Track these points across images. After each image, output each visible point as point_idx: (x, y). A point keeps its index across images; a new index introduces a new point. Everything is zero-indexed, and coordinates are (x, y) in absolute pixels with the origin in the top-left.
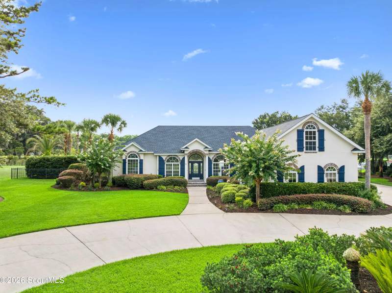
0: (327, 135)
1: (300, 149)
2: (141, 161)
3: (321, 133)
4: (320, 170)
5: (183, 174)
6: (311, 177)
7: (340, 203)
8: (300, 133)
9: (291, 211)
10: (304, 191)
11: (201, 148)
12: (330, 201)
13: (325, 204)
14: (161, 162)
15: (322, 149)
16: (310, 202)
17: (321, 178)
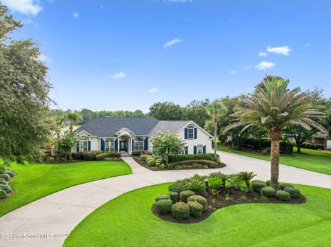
1: (186, 138)
4: (195, 148)
5: (116, 149)
8: (186, 130)
17: (195, 152)
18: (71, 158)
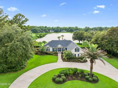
5: (57, 51)
7: (79, 61)
9: (72, 62)
14: (53, 48)
16: (75, 60)
18: (44, 53)
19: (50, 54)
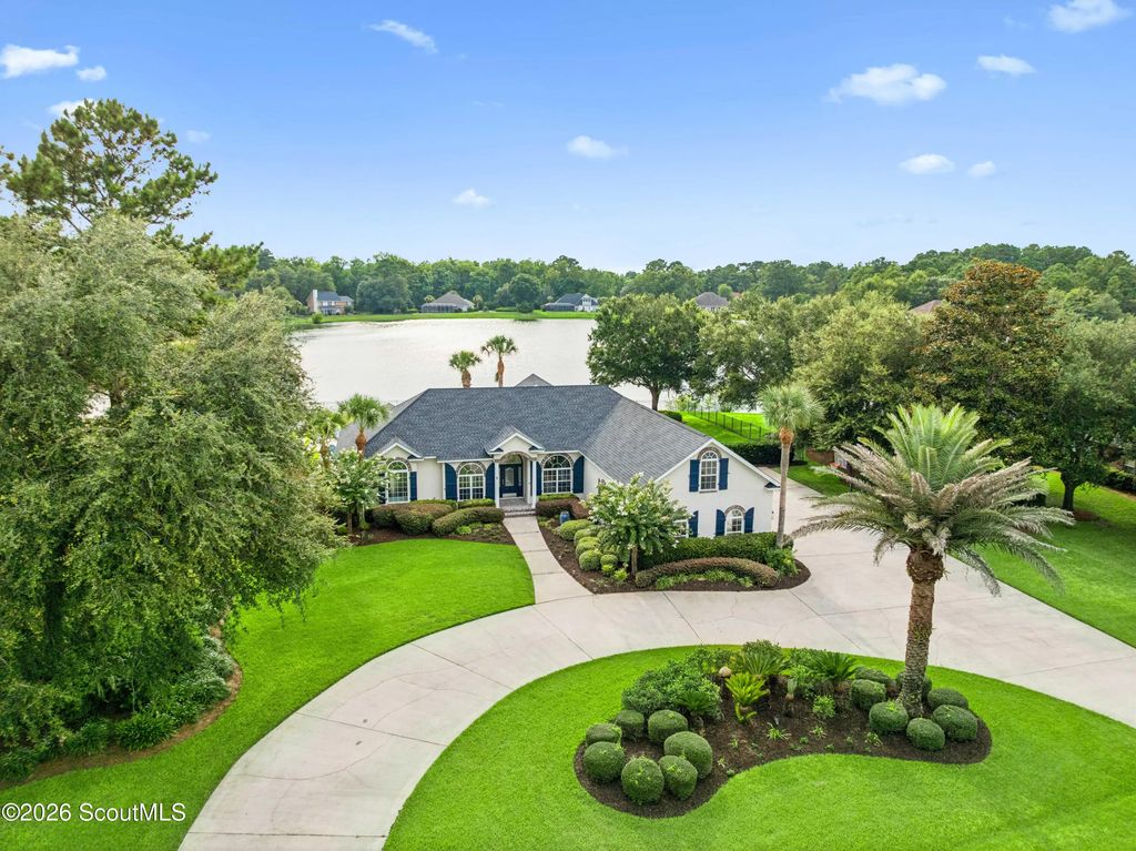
0: (732, 467)
1: (693, 488)
2: (414, 475)
3: (724, 463)
4: (721, 517)
5: (491, 494)
6: (707, 530)
7: (741, 573)
8: (694, 464)
9: (678, 587)
10: (697, 555)
11: (525, 450)
12: (728, 569)
13: (721, 574)
14: (450, 473)
15: (723, 486)
16: (702, 570)
17: (719, 530)
19: (428, 531)
